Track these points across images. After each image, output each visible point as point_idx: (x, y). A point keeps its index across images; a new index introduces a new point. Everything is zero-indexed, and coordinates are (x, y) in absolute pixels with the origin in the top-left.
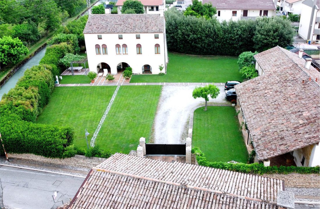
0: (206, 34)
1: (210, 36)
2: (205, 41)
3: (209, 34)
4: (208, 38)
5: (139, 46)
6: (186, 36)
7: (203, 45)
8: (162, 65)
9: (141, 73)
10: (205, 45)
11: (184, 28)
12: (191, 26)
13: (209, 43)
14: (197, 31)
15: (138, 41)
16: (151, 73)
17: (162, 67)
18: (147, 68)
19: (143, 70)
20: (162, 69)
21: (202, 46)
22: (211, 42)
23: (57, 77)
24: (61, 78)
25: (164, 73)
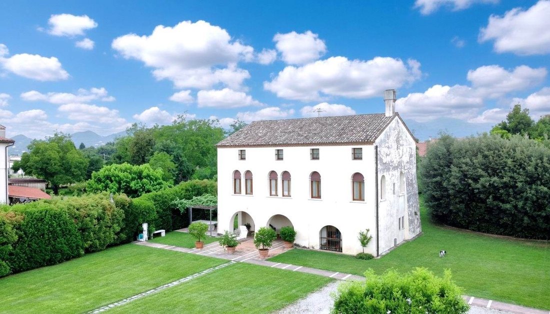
0: (528, 175)
1: (541, 180)
2: (525, 194)
3: (539, 175)
4: (534, 186)
5: (315, 178)
6: (470, 181)
7: (520, 204)
8: (368, 230)
9: (317, 247)
10: (525, 204)
11: (468, 160)
12: (485, 157)
14: (503, 168)
15: (315, 166)
16: (341, 250)
18: (332, 237)
19: (325, 241)
20: (368, 242)
21: (516, 207)
22: (544, 197)
23: (145, 226)
24: (163, 232)
25: (375, 254)
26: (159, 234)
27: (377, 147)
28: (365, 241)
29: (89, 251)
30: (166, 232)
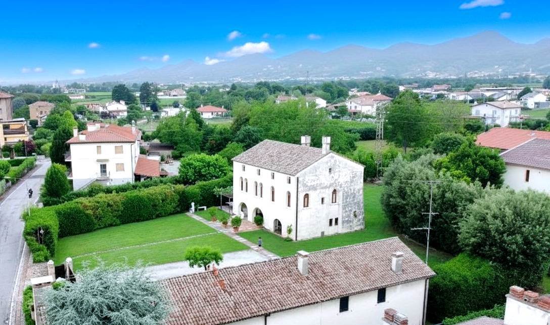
9: (272, 230)
19: (277, 228)
23: (193, 204)
24: (205, 207)
25: (294, 239)
26: (203, 209)
27: (298, 178)
28: (290, 231)
29: (158, 216)
30: (207, 208)
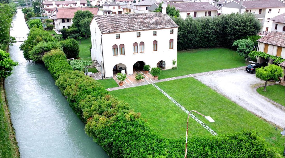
5: (155, 43)
8: (175, 59)
13: (191, 38)
15: (155, 38)
16: (164, 68)
17: (175, 61)
20: (174, 63)
